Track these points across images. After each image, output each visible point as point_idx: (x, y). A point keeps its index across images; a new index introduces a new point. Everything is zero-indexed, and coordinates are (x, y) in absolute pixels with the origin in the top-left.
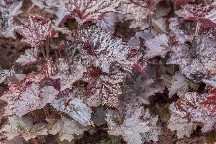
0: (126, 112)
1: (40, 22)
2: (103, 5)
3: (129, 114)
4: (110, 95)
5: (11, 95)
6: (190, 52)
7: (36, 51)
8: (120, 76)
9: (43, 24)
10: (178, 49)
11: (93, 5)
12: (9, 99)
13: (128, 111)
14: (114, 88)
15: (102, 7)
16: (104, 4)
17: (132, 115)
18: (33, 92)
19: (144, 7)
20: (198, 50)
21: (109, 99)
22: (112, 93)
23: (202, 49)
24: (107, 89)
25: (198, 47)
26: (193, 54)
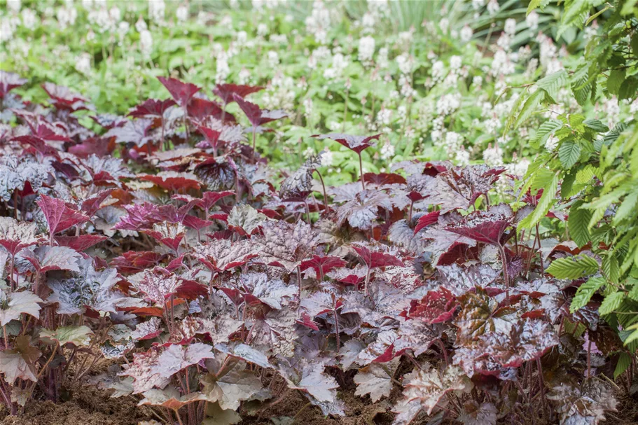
0: (302, 369)
1: (161, 276)
2: (240, 252)
3: (306, 372)
4: (282, 342)
5: (137, 370)
6: (366, 302)
7: (152, 324)
8: (291, 318)
9: (165, 278)
10: (350, 299)
11: (227, 253)
12: (136, 374)
13: (305, 368)
14: (285, 333)
15: (239, 254)
16: (242, 250)
17: (311, 373)
18: (174, 354)
19: (289, 261)
20: (376, 300)
21: (282, 348)
22: (284, 339)
23: (381, 298)
24: (277, 334)
25: (375, 296)
26: (370, 304)
